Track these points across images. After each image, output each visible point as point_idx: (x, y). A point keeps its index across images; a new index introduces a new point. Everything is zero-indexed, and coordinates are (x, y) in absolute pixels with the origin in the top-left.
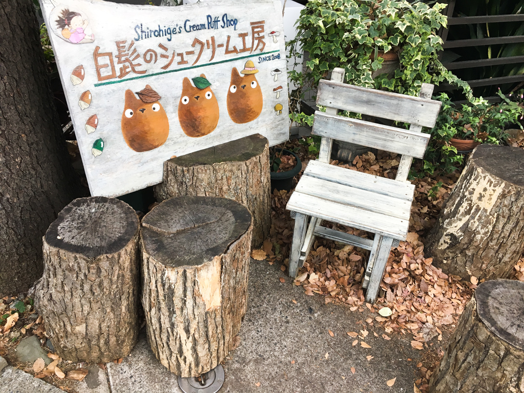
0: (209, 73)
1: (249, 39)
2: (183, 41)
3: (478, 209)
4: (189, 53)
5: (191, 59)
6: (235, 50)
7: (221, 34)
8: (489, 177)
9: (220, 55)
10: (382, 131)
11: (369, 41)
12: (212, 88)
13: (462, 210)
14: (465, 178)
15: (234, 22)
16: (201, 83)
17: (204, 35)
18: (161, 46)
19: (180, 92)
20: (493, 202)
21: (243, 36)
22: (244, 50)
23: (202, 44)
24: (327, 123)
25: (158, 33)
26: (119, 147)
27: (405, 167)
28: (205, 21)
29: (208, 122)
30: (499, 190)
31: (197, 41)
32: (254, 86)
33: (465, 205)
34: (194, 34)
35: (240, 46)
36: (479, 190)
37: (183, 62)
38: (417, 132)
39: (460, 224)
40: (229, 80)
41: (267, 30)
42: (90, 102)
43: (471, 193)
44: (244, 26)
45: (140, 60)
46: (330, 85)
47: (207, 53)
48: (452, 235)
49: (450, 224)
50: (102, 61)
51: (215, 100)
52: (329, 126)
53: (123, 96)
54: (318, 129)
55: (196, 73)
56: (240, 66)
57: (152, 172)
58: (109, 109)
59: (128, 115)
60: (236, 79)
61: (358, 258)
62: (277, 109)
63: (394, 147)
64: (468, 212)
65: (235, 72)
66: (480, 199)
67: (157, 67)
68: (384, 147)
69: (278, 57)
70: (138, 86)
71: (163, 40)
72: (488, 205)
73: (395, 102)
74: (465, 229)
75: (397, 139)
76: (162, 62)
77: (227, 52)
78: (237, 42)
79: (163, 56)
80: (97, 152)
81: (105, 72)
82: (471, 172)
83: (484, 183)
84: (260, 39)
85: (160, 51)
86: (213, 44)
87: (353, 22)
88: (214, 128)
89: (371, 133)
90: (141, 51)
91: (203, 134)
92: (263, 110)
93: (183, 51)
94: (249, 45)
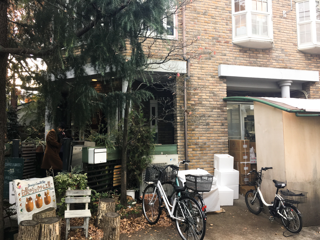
0: (41, 193)
1: (47, 185)
2: (36, 187)
3: (103, 210)
4: (37, 189)
5: (37, 190)
6: (45, 188)
7: (42, 185)
8: (103, 203)
9: (43, 189)
10: (81, 198)
11: (72, 183)
12: (41, 196)
13: (100, 212)
14: (99, 205)
15: (45, 182)
16: (39, 195)
17: (39, 185)
18: (32, 188)
19: (35, 198)
20: (105, 208)
21: (46, 185)
22: (46, 188)
23: (39, 187)
24: (68, 200)
25: (32, 185)
26: (25, 211)
27: (87, 206)
28: (39, 182)
29: (41, 204)
30: (106, 205)
31: (38, 186)
32: (49, 196)
33: (101, 211)
34: (38, 185)
35: (46, 187)
36: (102, 206)
37: (36, 191)
38: (88, 197)
39: (101, 216)
40: (44, 194)
41: (51, 183)
42: (21, 201)
43: (101, 208)
44: (46, 183)
45: (29, 191)
46: (68, 191)
47: (40, 189)
48: (100, 219)
49: (99, 217)
50: (23, 192)
51: (42, 199)
52: (69, 200)
53: (26, 199)
54: (67, 202)
55: (38, 193)
56: (46, 191)
57: (30, 218)
58: (24, 202)
59: (27, 203)
60: (46, 194)
61: (81, 230)
62: (54, 201)
63: (84, 201)
64: (102, 212)
65: (45, 192)
66: (103, 208)
67: (31, 193)
68: (82, 202)
69: (53, 189)
70: (28, 197)
71: (33, 187)
72: (105, 209)
73: (82, 191)
74: (102, 216)
75: (84, 199)
76: (33, 191)
77: (44, 188)
78: (45, 186)
79: (33, 190)
80: (21, 212)
81: (23, 194)
82: (100, 203)
83: (103, 204)
84: (49, 185)
85: (32, 189)
86: (41, 187)
87: (68, 180)
88: (42, 206)
89: (79, 200)
90: (29, 189)
91: (40, 208)
92: (51, 201)
93: (36, 189)
94: (47, 187)
